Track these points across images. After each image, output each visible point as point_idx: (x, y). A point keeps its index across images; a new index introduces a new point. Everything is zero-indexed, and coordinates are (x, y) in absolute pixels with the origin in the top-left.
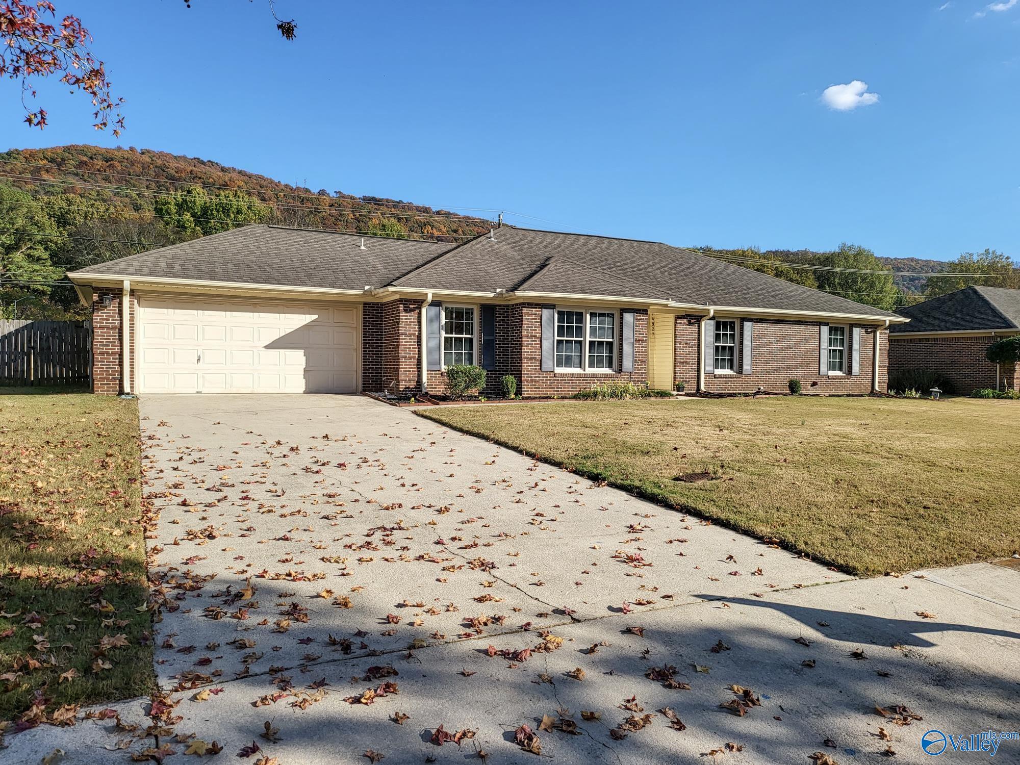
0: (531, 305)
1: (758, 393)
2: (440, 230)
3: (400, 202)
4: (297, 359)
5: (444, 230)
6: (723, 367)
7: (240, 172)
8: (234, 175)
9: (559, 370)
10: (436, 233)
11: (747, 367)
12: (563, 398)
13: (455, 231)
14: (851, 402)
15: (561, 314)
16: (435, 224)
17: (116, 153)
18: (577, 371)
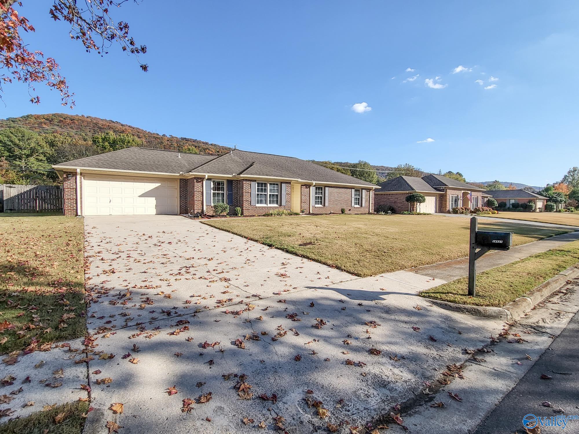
0: (246, 180)
1: (330, 213)
2: (212, 151)
3: (196, 140)
4: (152, 202)
5: (214, 151)
6: (318, 204)
7: (129, 126)
8: (127, 128)
9: (258, 205)
10: (211, 152)
11: (327, 204)
12: (259, 216)
13: (218, 152)
14: (362, 216)
15: (258, 184)
16: (210, 149)
17: (76, 117)
18: (265, 205)
